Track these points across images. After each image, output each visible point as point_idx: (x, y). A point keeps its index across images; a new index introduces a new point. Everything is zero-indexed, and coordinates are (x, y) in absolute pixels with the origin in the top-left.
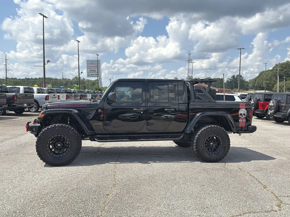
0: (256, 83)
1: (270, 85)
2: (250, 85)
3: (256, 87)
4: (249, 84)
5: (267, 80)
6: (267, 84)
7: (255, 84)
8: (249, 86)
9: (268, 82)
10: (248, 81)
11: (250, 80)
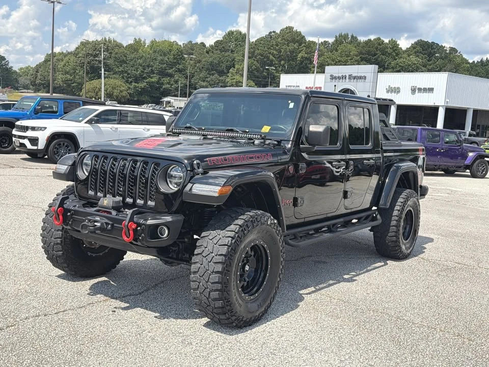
0: (39, 77)
1: (73, 85)
2: (22, 80)
3: (40, 84)
4: (20, 78)
5: (67, 73)
6: (67, 80)
7: (36, 77)
8: (20, 82)
9: (69, 77)
10: (18, 71)
11: (21, 69)
